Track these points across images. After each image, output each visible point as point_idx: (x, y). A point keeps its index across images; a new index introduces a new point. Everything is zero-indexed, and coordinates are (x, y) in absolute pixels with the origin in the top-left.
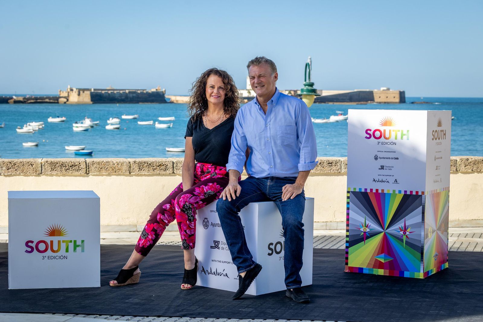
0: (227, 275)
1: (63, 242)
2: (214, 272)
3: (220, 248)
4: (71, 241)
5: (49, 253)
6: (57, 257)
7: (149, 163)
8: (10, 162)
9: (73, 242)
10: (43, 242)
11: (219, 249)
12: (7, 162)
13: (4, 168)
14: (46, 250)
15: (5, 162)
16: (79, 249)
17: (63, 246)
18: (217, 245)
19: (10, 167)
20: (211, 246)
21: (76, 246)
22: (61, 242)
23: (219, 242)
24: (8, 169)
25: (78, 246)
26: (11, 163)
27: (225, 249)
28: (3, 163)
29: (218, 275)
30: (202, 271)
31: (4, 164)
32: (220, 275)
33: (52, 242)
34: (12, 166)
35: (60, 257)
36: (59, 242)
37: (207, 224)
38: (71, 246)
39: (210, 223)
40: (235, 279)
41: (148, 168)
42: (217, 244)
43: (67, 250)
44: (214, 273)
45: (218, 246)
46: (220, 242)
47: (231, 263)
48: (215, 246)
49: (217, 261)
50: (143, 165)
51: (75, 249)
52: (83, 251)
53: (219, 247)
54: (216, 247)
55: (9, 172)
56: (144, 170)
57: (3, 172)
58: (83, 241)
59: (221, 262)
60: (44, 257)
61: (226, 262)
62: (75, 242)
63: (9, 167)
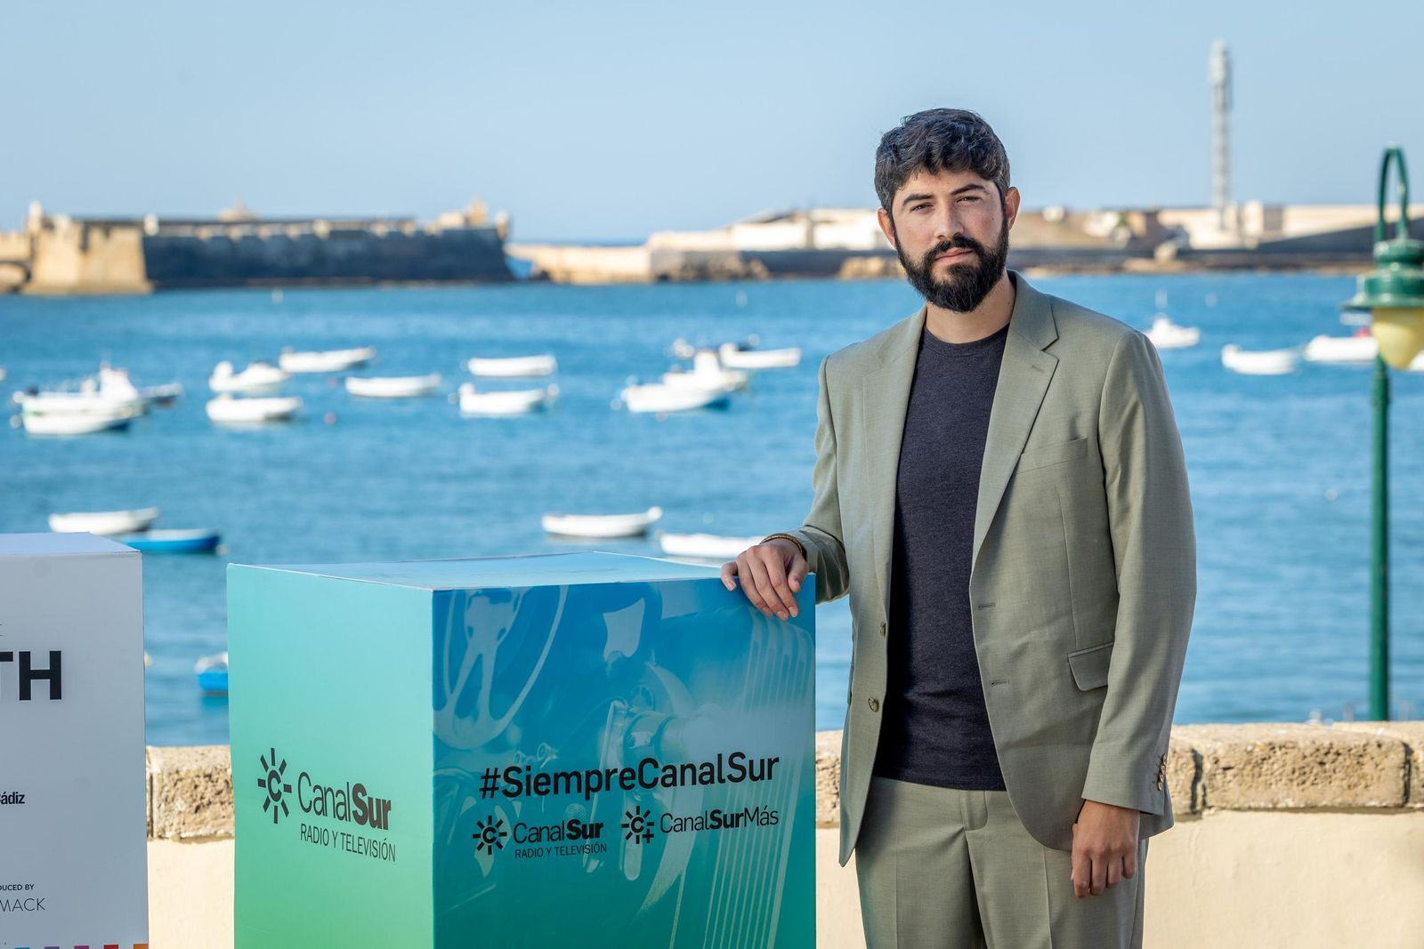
8: (208, 772)
12: (192, 775)
13: (180, 805)
15: (182, 774)
19: (209, 796)
24: (197, 809)
26: (210, 776)
28: (176, 777)
31: (180, 785)
34: (219, 793)
55: (201, 822)
57: (176, 821)
63: (202, 798)
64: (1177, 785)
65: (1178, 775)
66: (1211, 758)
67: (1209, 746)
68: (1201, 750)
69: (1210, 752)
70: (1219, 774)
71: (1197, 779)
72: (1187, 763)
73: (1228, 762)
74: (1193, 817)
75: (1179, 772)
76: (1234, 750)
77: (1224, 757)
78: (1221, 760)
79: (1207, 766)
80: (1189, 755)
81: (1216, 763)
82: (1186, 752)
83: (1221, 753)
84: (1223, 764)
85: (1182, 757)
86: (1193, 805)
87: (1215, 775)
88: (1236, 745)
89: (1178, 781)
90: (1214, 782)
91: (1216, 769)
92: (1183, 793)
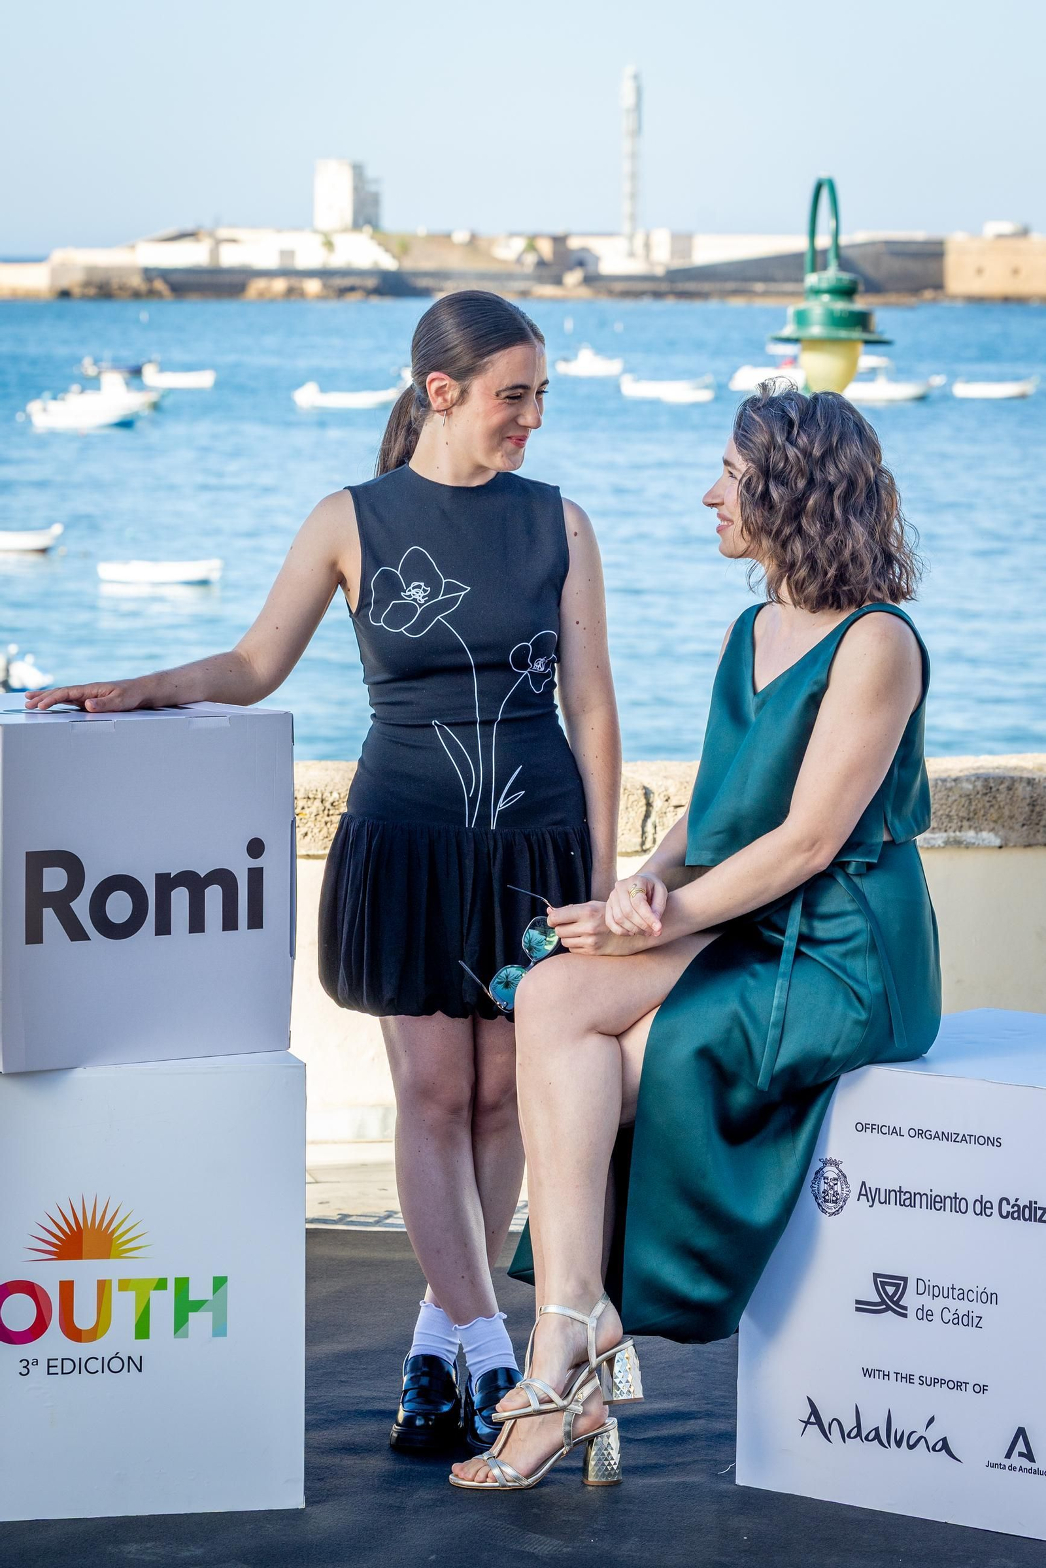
0: (946, 1447)
1: (120, 1289)
2: (877, 1430)
3: (911, 1313)
4: (161, 1284)
5: (54, 1341)
6: (94, 1365)
7: (331, 800)
9: (171, 1285)
10: (29, 1288)
11: (905, 1316)
14: (39, 1328)
16: (199, 1321)
17: (124, 1307)
18: (891, 1298)
20: (858, 1302)
21: (184, 1307)
22: (115, 1286)
23: (905, 1280)
25: (198, 1305)
27: (937, 1317)
29: (899, 1444)
30: (807, 1423)
32: (911, 1447)
33: (67, 1288)
35: (106, 1365)
36: (102, 1286)
37: (838, 1188)
38: (163, 1305)
39: (855, 1188)
40: (990, 1465)
41: (326, 823)
42: (890, 1290)
43: (142, 1330)
44: (877, 1436)
45: (897, 1303)
46: (911, 1285)
47: (970, 1387)
48: (883, 1302)
49: (893, 1376)
50: (303, 808)
51: (180, 1322)
52: (220, 1330)
53: (905, 1308)
54: (889, 1308)
56: (306, 834)
58: (220, 1283)
59: (916, 1381)
60: (27, 1365)
61: (943, 1382)
62: (182, 1285)
64: (627, 823)
65: (629, 812)
66: (662, 796)
67: (660, 783)
68: (652, 786)
69: (660, 791)
70: (670, 812)
71: (647, 816)
72: (638, 801)
73: (680, 800)
74: (643, 853)
75: (630, 809)
76: (685, 788)
77: (676, 795)
78: (671, 798)
79: (658, 803)
80: (641, 792)
81: (667, 800)
82: (638, 789)
83: (672, 791)
84: (674, 802)
85: (633, 794)
86: (643, 843)
87: (665, 813)
88: (687, 782)
89: (628, 819)
90: (665, 819)
91: (668, 807)
92: (633, 831)
